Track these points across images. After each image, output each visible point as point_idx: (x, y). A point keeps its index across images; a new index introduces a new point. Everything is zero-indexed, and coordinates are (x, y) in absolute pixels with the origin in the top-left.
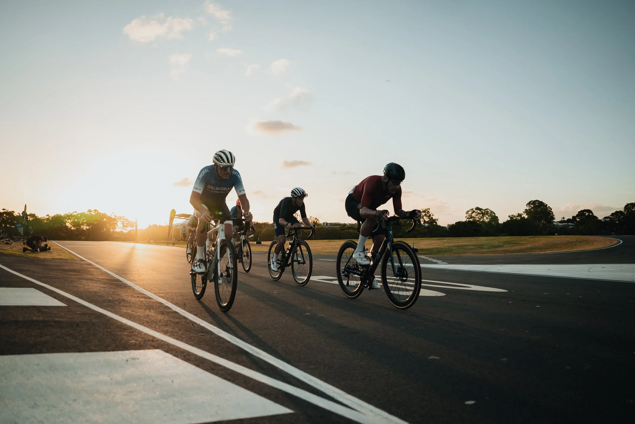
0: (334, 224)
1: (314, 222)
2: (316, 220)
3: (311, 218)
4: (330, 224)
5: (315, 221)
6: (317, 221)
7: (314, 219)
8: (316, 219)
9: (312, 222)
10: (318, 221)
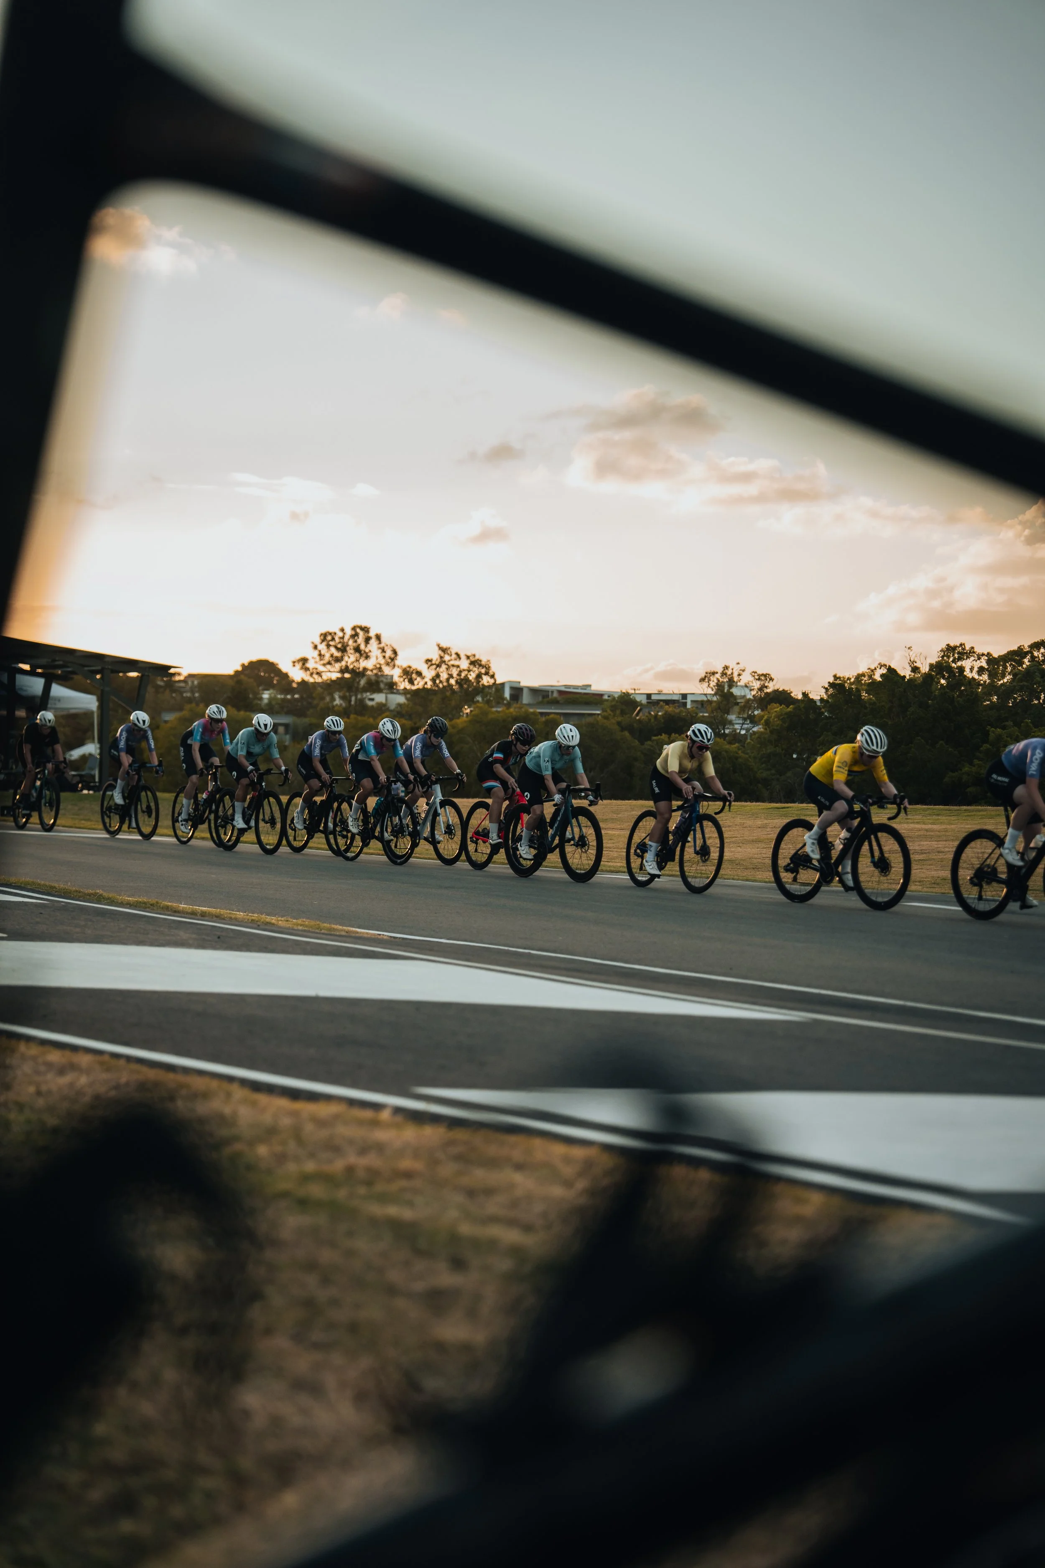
0: (561, 692)
1: (466, 679)
2: (476, 671)
3: (447, 658)
4: (534, 691)
5: (472, 676)
6: (479, 676)
7: (464, 664)
8: (475, 663)
9: (452, 681)
10: (487, 674)
